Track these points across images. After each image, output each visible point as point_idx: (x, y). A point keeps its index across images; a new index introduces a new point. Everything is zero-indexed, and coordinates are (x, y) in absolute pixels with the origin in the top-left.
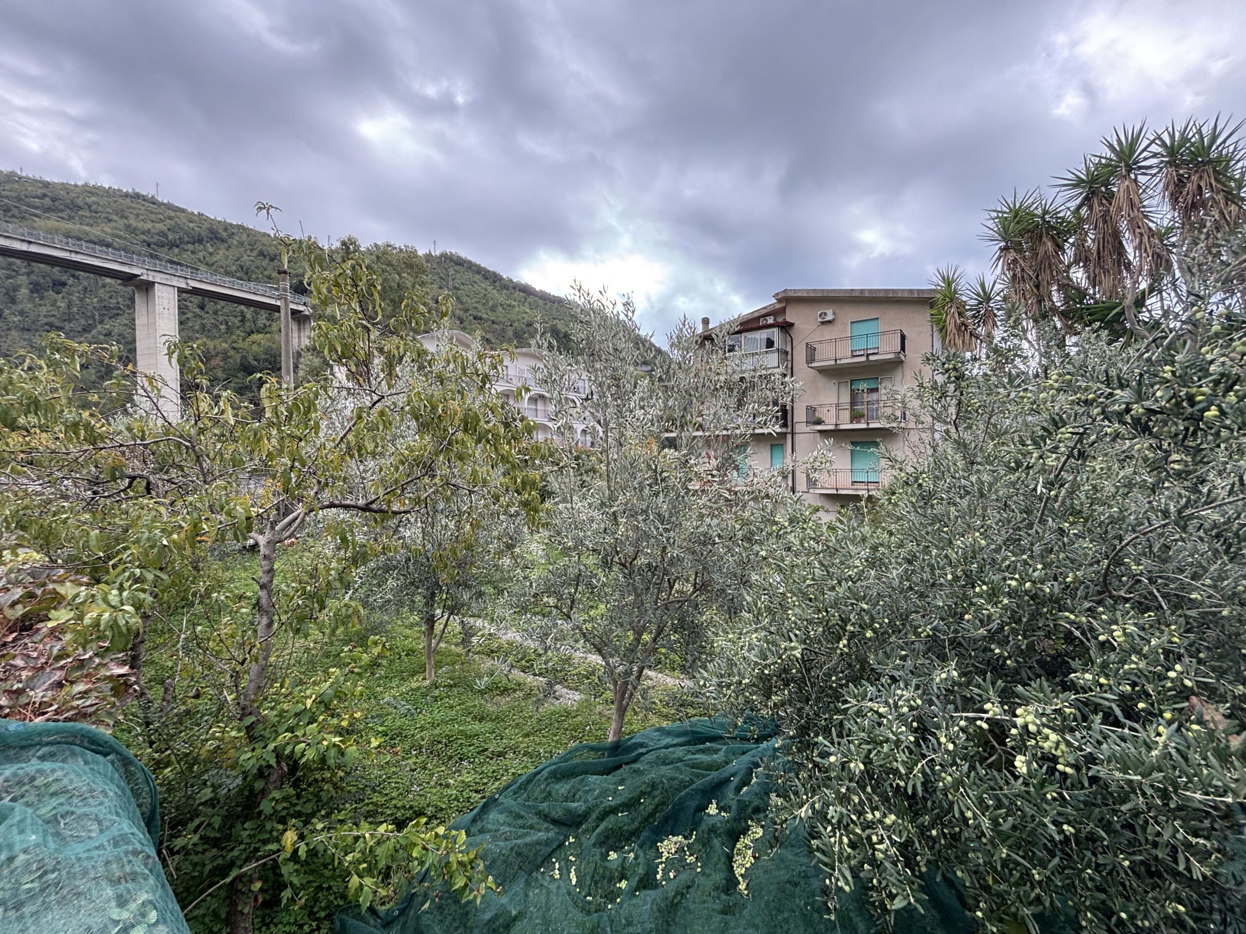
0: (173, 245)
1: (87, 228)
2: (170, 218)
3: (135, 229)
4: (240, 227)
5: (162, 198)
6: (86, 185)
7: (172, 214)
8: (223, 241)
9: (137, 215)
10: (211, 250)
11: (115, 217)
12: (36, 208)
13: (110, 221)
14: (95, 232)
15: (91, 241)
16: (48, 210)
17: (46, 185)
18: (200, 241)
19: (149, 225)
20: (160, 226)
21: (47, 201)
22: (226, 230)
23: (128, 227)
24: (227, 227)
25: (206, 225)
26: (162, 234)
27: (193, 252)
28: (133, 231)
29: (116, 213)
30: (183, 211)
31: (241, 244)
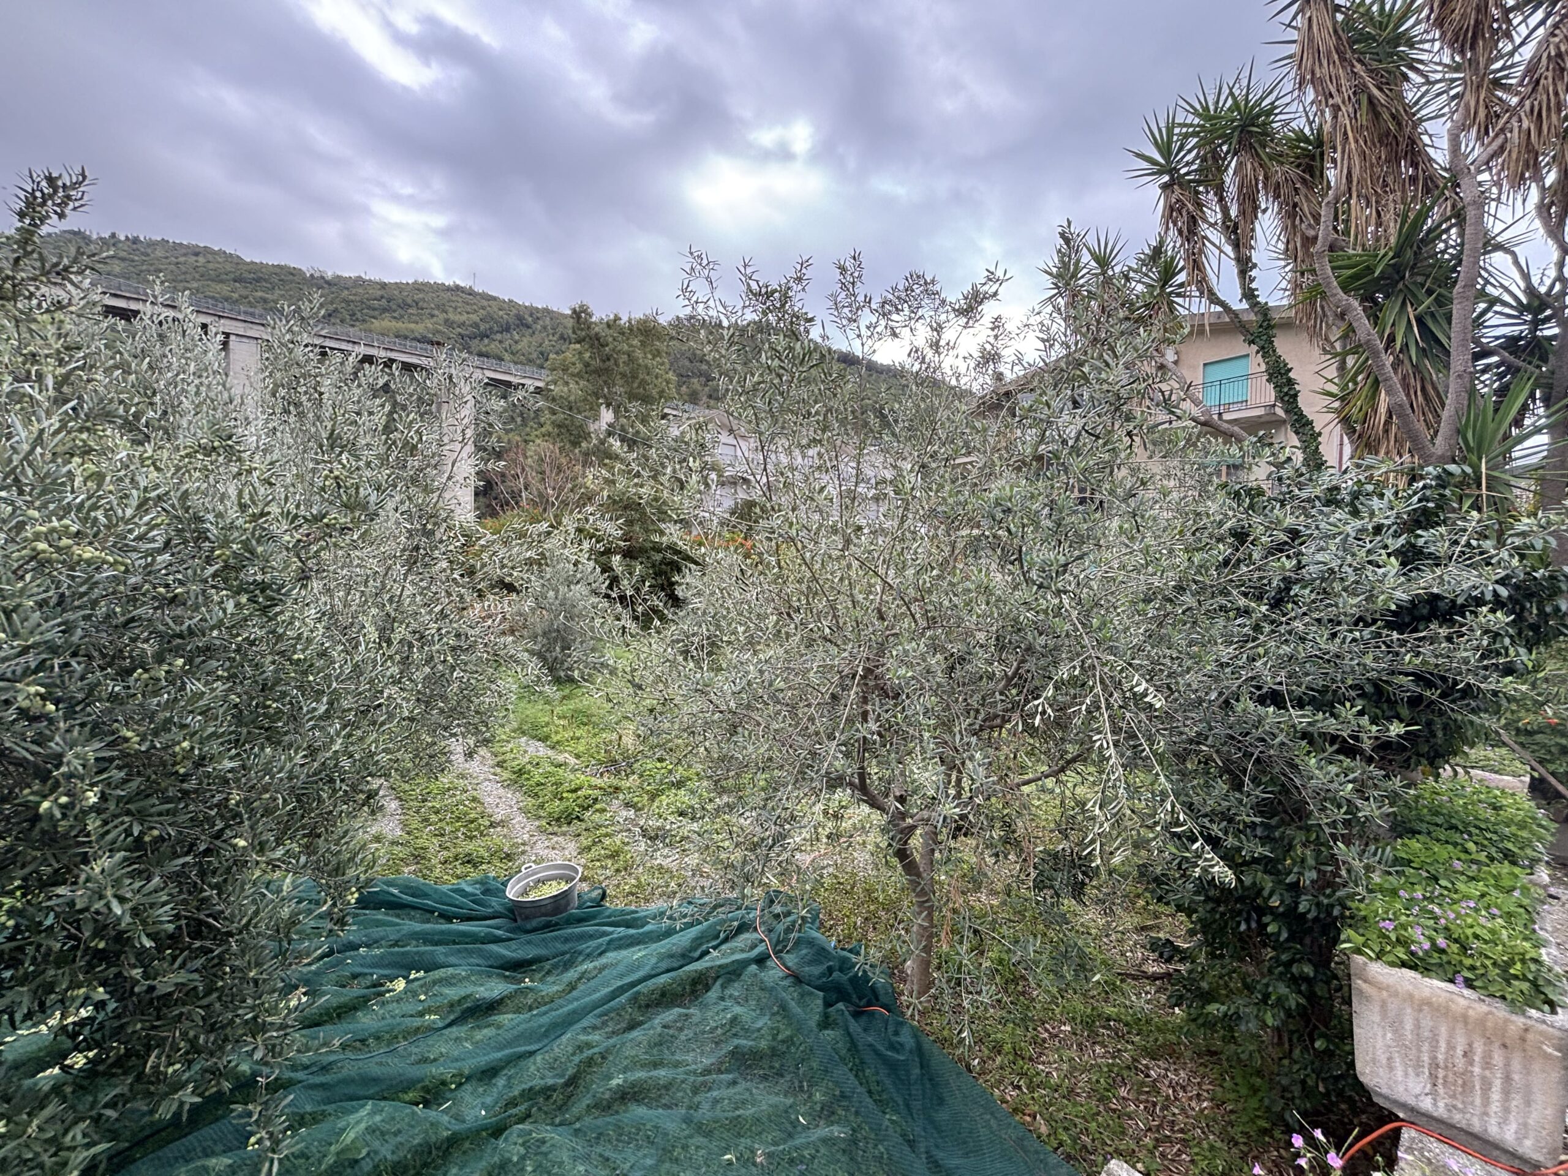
0: (484, 336)
1: (412, 326)
2: (483, 308)
3: (453, 322)
4: (546, 311)
5: (478, 289)
6: (416, 283)
7: (485, 303)
8: (528, 327)
9: (456, 308)
10: (517, 337)
11: (436, 312)
12: (374, 309)
13: (433, 316)
14: (419, 329)
15: (415, 339)
16: (385, 310)
17: (383, 286)
18: (507, 329)
19: (464, 317)
20: (475, 318)
21: (384, 302)
22: (531, 315)
23: (446, 321)
24: (532, 311)
25: (515, 311)
26: (476, 325)
27: (501, 342)
28: (448, 323)
29: (438, 307)
30: (495, 299)
31: (545, 328)
